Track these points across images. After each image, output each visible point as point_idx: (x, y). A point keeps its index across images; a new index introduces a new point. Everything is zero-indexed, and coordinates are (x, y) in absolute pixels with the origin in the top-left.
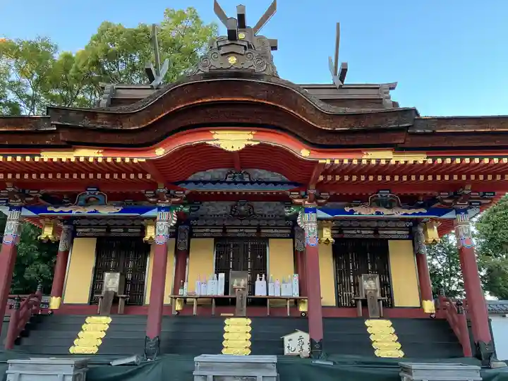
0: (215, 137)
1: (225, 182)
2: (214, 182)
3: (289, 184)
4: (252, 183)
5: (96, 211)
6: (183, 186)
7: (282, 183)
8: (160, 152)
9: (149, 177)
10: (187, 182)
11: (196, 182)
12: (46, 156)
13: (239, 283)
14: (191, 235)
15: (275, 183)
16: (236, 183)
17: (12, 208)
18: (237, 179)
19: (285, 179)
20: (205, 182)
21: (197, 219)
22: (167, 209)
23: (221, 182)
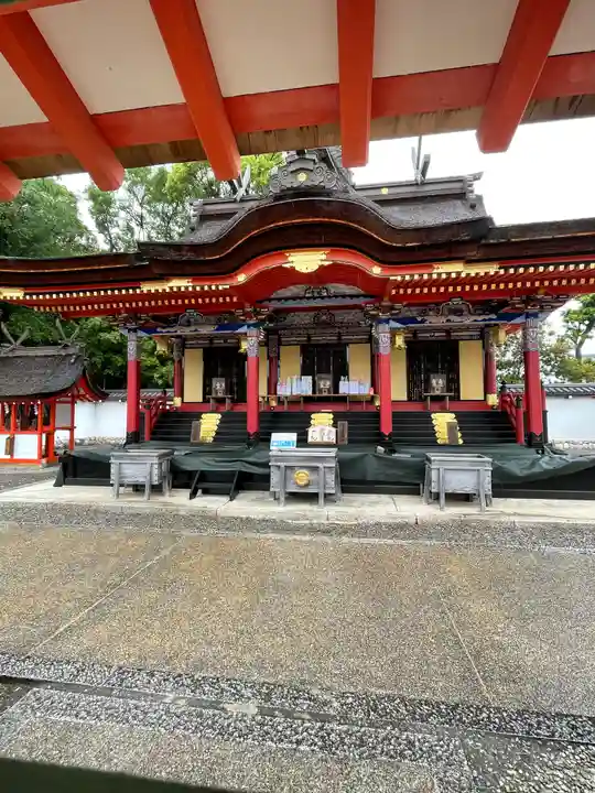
0: (290, 259)
1: (304, 297)
2: (294, 299)
3: (365, 296)
4: (329, 297)
5: (196, 330)
6: (266, 303)
7: (357, 296)
8: (241, 278)
9: (235, 299)
10: (270, 300)
11: (279, 299)
12: (146, 288)
13: (325, 384)
14: (280, 344)
15: (352, 296)
16: (315, 298)
17: (129, 330)
18: (316, 295)
19: (362, 292)
20: (287, 299)
21: (285, 329)
22: (255, 325)
23: (301, 298)
